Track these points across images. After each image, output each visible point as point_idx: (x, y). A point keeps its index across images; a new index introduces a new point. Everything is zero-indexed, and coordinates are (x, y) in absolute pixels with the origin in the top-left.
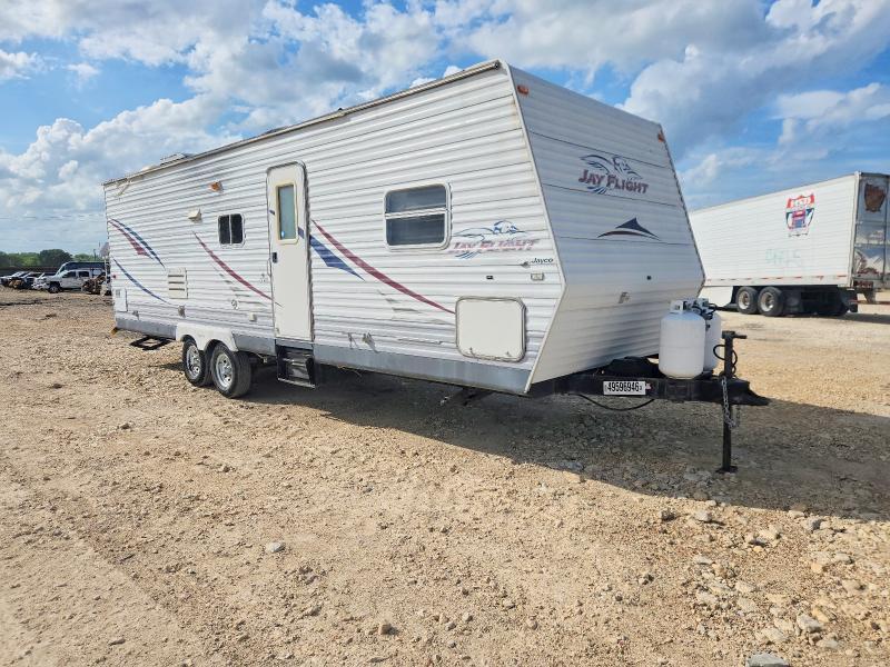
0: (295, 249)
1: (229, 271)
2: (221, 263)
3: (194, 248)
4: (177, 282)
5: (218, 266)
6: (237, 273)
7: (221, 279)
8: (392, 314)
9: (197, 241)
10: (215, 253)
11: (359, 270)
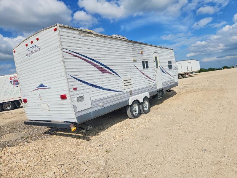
0: (159, 70)
1: (146, 76)
2: (144, 74)
3: (134, 70)
4: (127, 83)
5: (143, 75)
6: (148, 76)
7: (144, 78)
8: (170, 79)
9: (135, 68)
10: (141, 71)
11: (166, 73)
